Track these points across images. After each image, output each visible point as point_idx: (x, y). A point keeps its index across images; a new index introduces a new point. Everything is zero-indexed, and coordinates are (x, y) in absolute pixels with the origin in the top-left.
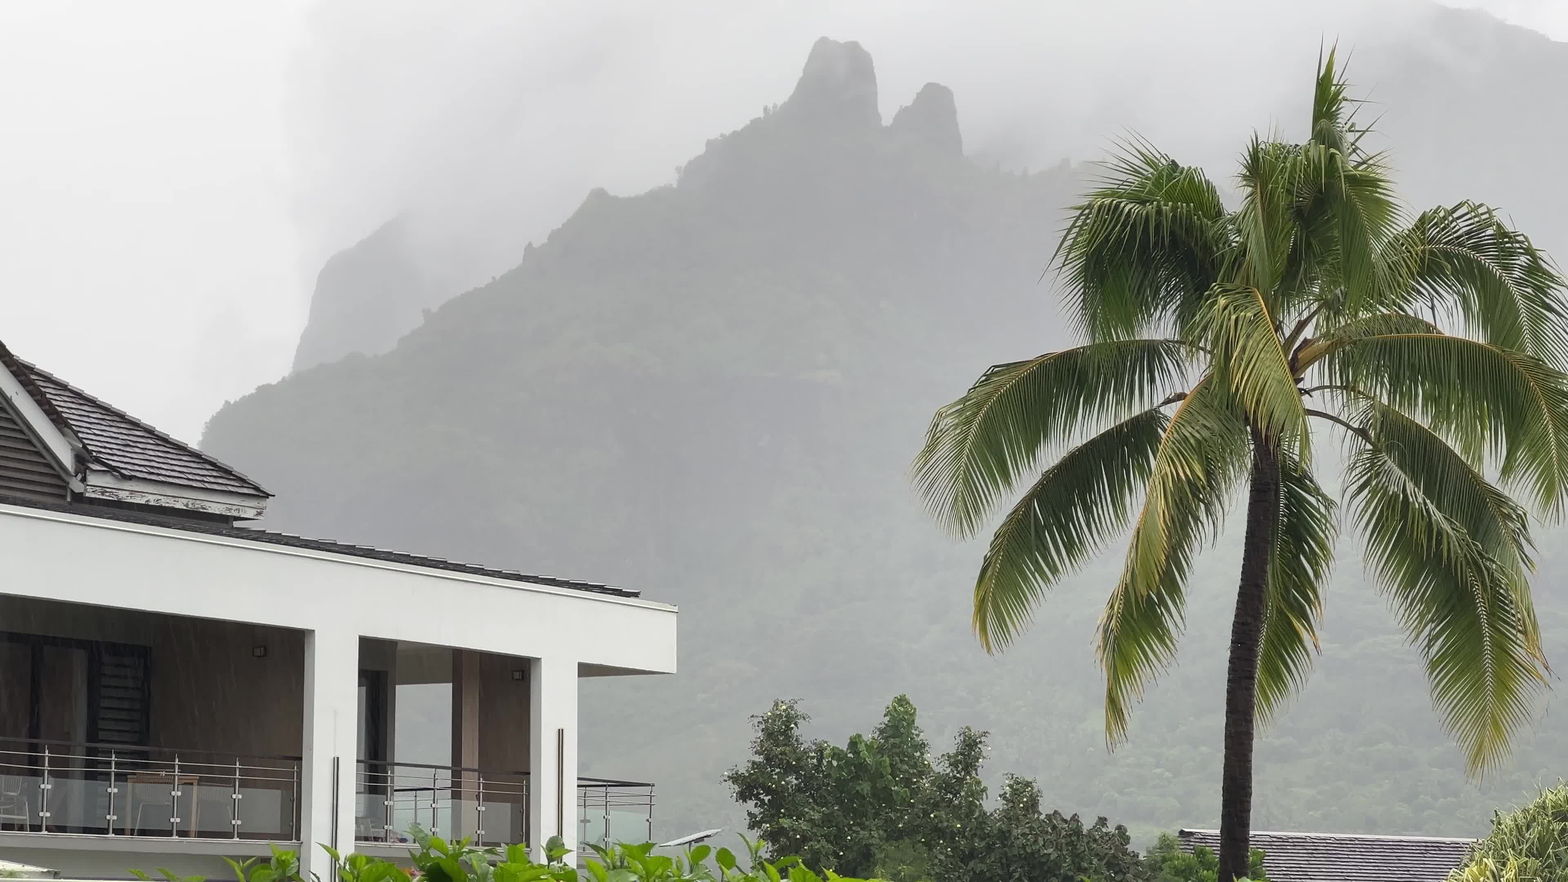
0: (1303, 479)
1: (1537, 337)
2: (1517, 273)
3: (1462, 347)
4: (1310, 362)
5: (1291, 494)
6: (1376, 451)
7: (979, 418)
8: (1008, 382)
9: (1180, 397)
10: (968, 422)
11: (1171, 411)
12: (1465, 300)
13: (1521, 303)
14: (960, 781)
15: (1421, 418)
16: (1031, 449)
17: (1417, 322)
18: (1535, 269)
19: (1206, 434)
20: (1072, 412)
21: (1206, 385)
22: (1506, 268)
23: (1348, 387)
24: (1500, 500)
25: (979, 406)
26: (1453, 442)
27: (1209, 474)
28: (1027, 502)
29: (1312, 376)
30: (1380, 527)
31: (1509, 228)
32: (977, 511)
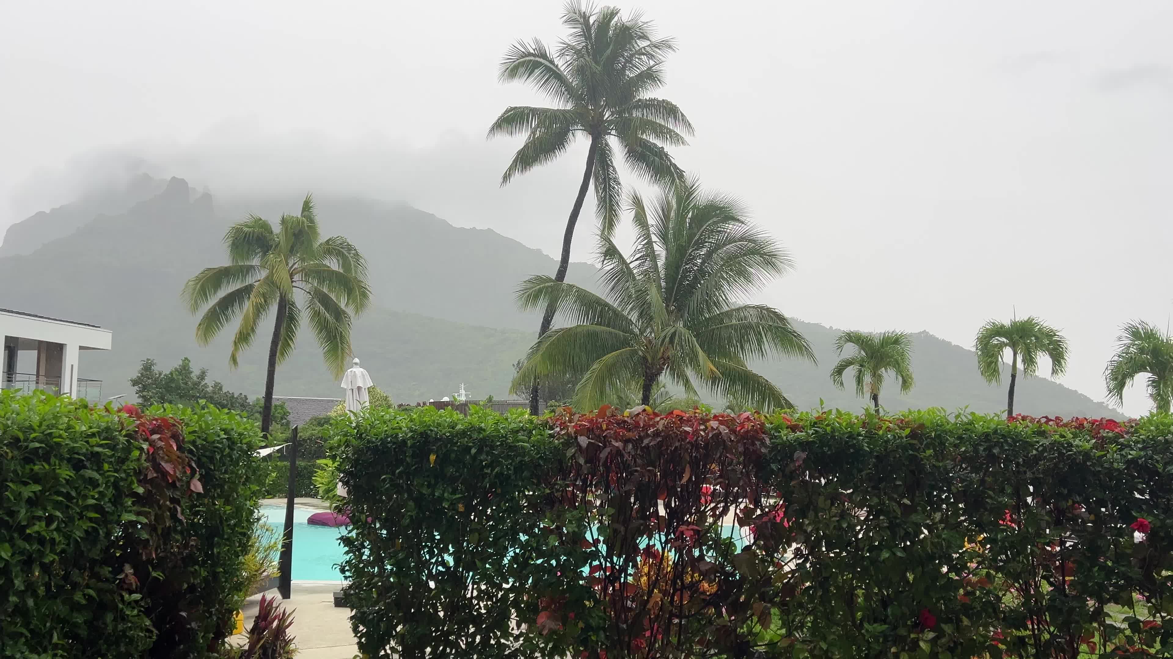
0: (293, 304)
1: (356, 272)
2: (352, 255)
3: (337, 273)
4: (296, 274)
5: (289, 308)
6: (313, 298)
7: (201, 283)
8: (211, 273)
9: (259, 281)
10: (197, 284)
11: (256, 284)
12: (338, 260)
13: (352, 263)
14: (200, 383)
15: (325, 290)
16: (215, 292)
17: (325, 266)
18: (357, 254)
19: (266, 291)
20: (228, 282)
21: (267, 278)
22: (350, 254)
23: (307, 281)
24: (344, 312)
25: (200, 280)
26: (333, 296)
27: (265, 301)
28: (214, 307)
29: (296, 278)
30: (312, 319)
31: (350, 243)
32: (197, 309)
